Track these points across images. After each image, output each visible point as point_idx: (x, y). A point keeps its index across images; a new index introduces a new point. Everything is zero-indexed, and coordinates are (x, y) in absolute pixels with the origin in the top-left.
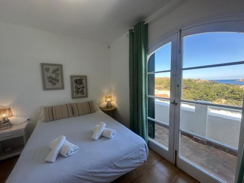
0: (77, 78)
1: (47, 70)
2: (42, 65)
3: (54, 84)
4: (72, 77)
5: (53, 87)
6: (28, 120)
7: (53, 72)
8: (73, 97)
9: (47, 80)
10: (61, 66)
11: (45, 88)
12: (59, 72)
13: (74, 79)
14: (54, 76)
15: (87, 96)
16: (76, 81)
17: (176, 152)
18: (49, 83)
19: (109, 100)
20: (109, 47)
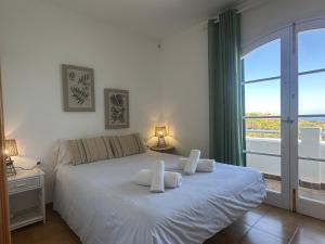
0: (115, 94)
1: (72, 76)
2: (65, 68)
3: (81, 101)
4: (107, 91)
5: (78, 106)
6: (39, 163)
7: (80, 81)
8: (108, 127)
9: (70, 94)
10: (92, 71)
11: (67, 108)
12: (89, 81)
13: (110, 95)
14: (80, 87)
15: (127, 126)
16: (113, 99)
17: (294, 191)
18: (74, 99)
19: (161, 133)
20: (159, 46)
